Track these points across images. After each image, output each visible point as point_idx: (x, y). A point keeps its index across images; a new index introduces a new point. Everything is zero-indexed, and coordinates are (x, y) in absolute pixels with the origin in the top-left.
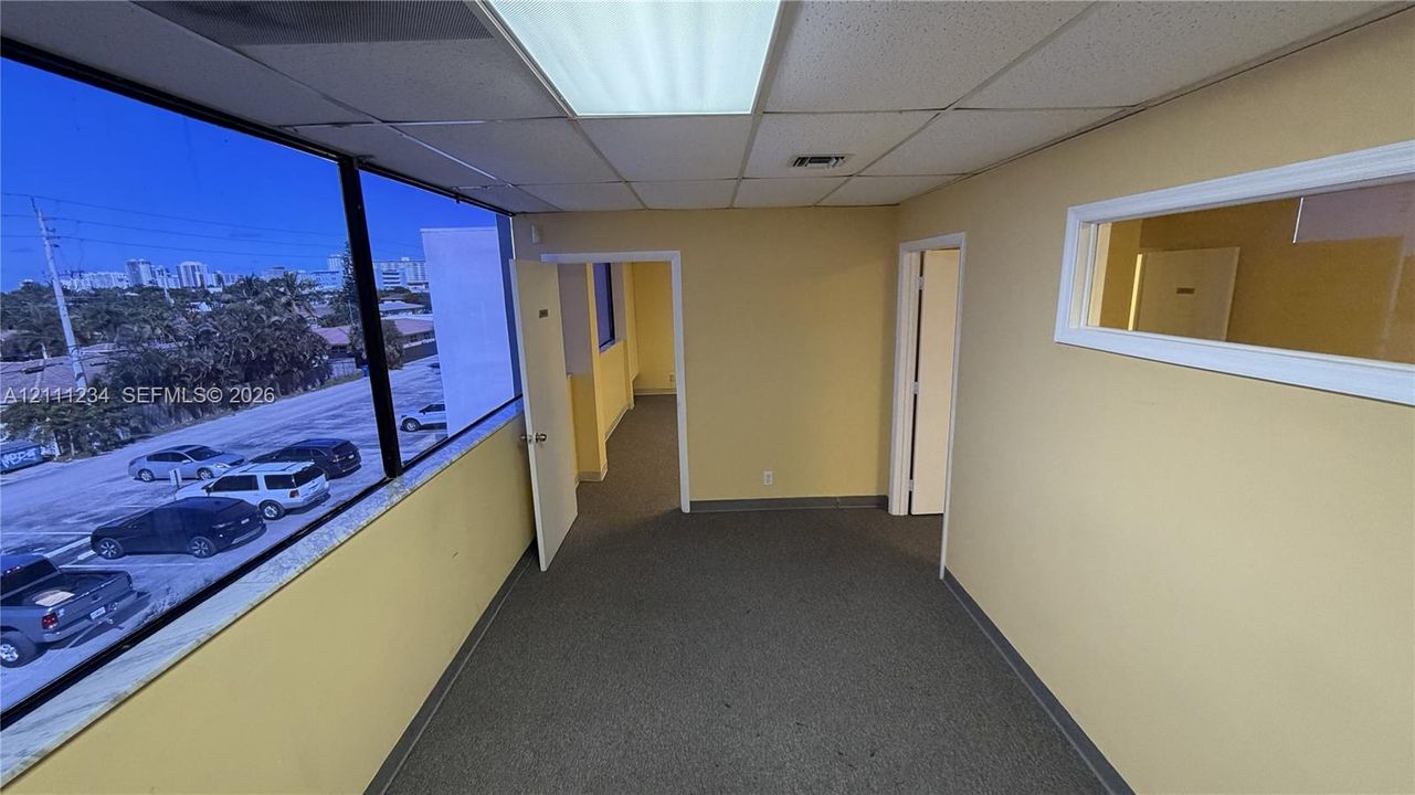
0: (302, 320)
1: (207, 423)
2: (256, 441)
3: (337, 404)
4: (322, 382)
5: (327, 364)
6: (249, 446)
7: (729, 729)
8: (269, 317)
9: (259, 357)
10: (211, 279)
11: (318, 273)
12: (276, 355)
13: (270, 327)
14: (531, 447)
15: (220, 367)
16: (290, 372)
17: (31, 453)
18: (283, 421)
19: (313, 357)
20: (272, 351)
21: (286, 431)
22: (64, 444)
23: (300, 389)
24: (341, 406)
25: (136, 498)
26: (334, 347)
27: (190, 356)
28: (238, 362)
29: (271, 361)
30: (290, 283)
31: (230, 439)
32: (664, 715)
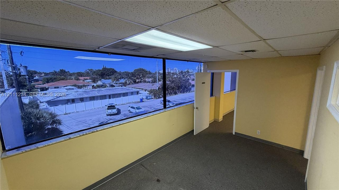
0: (189, 79)
1: (171, 96)
2: (177, 101)
3: (191, 96)
4: (189, 92)
5: (191, 88)
6: (176, 102)
7: (206, 178)
8: (183, 79)
9: (180, 86)
10: (178, 71)
11: (194, 70)
12: (183, 85)
13: (183, 80)
14: (195, 109)
15: (175, 87)
16: (184, 89)
17: (151, 97)
18: (181, 98)
19: (189, 86)
20: (182, 85)
21: (182, 100)
22: (154, 96)
23: (186, 92)
24: (191, 97)
25: (160, 107)
26: (193, 85)
27: (171, 84)
28: (177, 86)
29: (182, 87)
30: (188, 72)
31: (173, 100)
32: (196, 169)
